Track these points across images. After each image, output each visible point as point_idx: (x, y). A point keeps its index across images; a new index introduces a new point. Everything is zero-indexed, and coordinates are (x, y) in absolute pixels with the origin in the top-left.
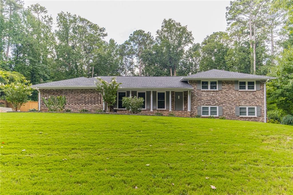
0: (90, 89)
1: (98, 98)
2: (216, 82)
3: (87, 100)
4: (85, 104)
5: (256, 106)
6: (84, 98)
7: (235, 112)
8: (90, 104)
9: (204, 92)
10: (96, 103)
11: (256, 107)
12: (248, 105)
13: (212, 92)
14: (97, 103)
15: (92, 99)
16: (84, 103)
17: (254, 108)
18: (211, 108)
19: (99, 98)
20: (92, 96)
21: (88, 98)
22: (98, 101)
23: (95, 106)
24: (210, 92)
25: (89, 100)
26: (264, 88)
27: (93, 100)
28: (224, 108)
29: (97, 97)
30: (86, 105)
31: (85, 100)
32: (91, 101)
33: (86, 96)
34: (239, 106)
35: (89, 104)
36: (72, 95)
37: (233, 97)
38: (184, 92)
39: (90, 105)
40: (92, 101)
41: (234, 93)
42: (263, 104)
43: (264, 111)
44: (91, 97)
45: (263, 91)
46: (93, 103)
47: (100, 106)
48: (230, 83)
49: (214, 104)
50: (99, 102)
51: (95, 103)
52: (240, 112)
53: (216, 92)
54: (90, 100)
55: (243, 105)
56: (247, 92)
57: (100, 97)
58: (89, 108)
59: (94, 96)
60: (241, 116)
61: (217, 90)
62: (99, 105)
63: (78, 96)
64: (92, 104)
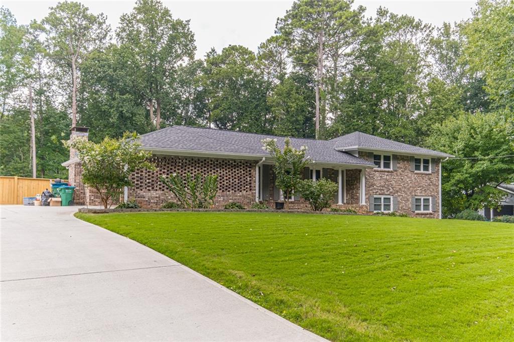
0: (232, 160)
1: (246, 178)
2: (390, 157)
3: (227, 183)
4: (223, 191)
5: (431, 196)
6: (221, 178)
7: (410, 206)
8: (231, 191)
9: (377, 172)
10: (243, 188)
11: (430, 198)
12: (424, 195)
13: (386, 173)
14: (244, 190)
15: (235, 181)
16: (220, 189)
17: (429, 199)
18: (384, 198)
19: (249, 179)
20: (235, 175)
21: (227, 178)
22: (247, 185)
23: (240, 196)
24: (383, 173)
25: (229, 181)
26: (439, 169)
27: (237, 182)
28: (399, 199)
29: (244, 177)
30: (225, 193)
31: (223, 183)
32: (233, 185)
33: (225, 173)
34: (416, 195)
35: (229, 191)
36: (196, 170)
37: (409, 182)
38: (346, 170)
39: (232, 193)
40: (235, 185)
41: (410, 175)
42: (438, 194)
43: (439, 203)
44: (232, 177)
45: (438, 175)
46: (236, 189)
47: (249, 195)
48: (406, 160)
49: (388, 193)
50: (248, 187)
51: (240, 190)
52: (416, 205)
53: (390, 173)
54: (232, 182)
55: (419, 194)
56: (423, 175)
57: (250, 177)
58: (230, 199)
59: (239, 175)
60: (416, 212)
61: (391, 169)
62: (248, 193)
63: (208, 172)
64: (235, 191)
